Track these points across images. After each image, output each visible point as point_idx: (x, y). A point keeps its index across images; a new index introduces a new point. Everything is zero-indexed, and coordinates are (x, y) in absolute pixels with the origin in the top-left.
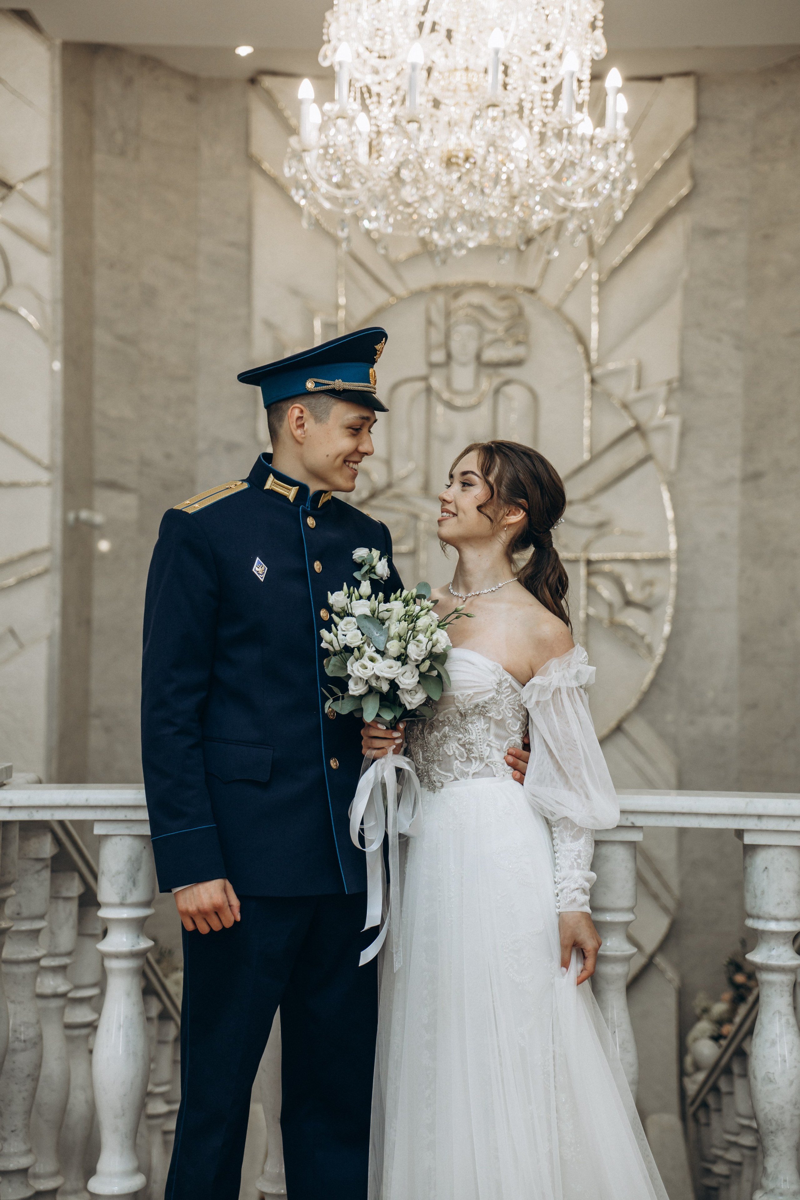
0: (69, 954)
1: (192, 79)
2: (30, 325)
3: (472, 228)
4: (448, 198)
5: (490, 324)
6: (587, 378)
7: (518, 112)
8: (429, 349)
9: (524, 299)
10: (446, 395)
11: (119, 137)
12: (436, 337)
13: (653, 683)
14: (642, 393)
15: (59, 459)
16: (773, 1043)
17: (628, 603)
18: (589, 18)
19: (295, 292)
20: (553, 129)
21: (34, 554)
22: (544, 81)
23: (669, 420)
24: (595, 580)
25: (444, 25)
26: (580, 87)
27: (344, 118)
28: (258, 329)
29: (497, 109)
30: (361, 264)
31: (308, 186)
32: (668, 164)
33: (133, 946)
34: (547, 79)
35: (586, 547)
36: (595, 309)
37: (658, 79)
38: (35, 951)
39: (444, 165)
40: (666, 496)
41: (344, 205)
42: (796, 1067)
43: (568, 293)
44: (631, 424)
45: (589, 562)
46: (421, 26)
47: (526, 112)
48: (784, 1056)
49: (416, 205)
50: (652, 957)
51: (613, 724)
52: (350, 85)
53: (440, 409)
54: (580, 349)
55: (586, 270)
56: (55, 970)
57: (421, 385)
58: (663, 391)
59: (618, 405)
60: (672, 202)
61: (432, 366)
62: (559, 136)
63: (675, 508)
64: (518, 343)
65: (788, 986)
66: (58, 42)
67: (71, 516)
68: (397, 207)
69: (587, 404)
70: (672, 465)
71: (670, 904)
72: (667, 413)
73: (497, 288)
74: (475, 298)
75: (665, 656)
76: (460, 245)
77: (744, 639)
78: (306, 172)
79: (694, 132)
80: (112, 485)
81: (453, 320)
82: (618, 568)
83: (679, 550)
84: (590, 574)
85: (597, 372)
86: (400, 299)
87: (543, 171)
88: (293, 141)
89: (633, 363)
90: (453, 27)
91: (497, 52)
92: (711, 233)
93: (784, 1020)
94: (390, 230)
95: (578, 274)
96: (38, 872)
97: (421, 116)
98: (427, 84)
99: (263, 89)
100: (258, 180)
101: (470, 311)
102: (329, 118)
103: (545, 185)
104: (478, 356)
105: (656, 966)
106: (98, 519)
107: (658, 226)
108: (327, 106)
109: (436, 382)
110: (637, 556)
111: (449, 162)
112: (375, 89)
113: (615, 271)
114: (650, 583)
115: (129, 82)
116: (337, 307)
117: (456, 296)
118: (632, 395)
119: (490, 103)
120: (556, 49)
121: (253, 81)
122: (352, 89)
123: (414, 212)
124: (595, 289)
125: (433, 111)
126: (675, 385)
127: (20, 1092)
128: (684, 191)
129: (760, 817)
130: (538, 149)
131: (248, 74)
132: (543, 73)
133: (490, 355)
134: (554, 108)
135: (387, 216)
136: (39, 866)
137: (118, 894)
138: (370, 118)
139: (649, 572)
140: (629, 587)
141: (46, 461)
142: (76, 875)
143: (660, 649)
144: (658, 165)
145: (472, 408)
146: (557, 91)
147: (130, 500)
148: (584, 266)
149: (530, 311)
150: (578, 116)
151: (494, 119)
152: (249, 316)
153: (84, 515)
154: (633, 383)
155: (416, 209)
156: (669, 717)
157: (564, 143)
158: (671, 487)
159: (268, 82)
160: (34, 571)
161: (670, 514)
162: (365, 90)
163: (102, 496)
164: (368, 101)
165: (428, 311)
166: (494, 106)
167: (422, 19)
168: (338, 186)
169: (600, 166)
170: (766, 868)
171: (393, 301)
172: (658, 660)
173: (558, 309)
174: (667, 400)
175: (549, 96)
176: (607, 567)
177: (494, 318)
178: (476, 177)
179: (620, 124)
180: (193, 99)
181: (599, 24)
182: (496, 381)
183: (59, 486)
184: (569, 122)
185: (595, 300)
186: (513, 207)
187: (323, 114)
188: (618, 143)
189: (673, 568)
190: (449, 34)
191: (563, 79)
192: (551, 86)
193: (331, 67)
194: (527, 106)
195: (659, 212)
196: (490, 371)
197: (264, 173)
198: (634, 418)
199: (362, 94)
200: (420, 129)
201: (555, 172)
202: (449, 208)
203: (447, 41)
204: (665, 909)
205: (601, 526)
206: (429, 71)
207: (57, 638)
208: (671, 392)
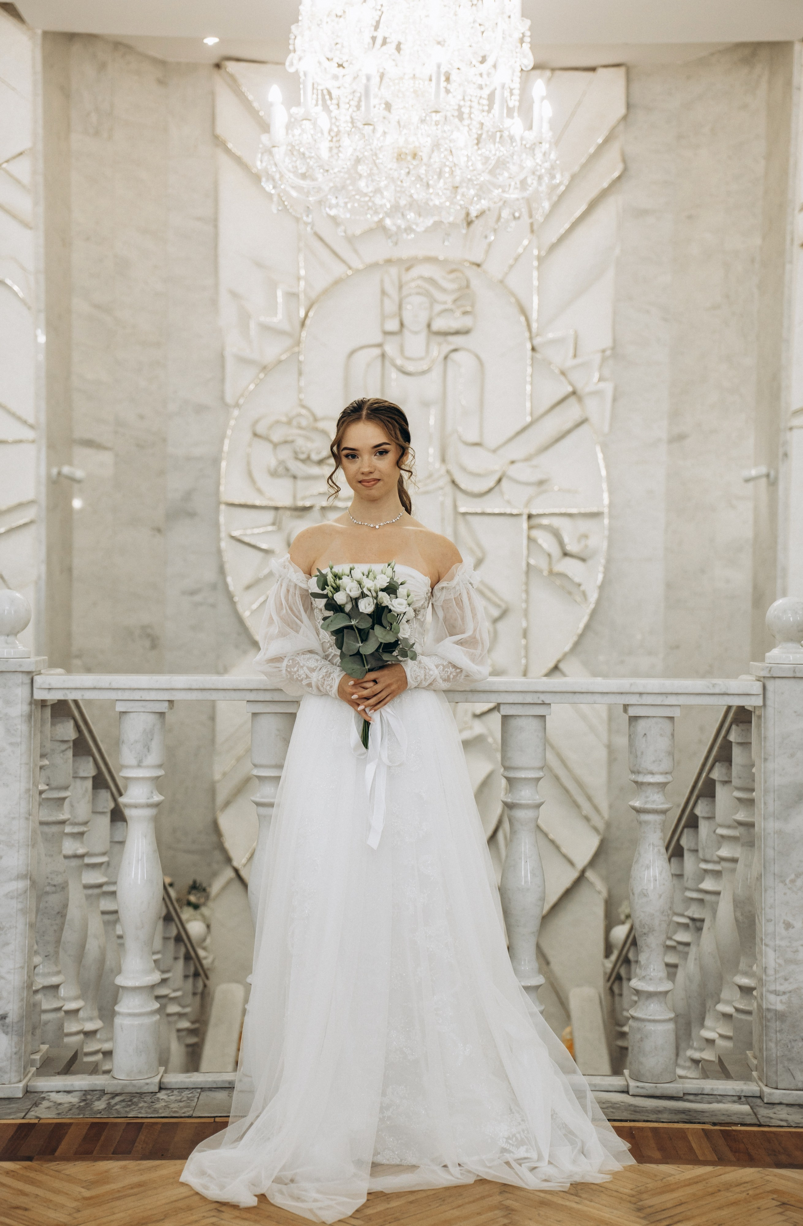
0: (86, 823)
1: (163, 63)
2: (16, 294)
3: (420, 215)
4: (398, 189)
5: (439, 296)
6: (529, 346)
7: (457, 117)
8: (384, 318)
9: (471, 273)
10: (399, 362)
11: (94, 118)
12: (390, 306)
13: (587, 627)
14: (578, 361)
15: (43, 419)
16: (648, 867)
17: (566, 554)
18: (517, 35)
19: (259, 265)
20: (488, 132)
21: (20, 506)
22: (481, 87)
23: (602, 385)
24: (535, 533)
25: (393, 39)
26: (512, 94)
27: (309, 120)
28: (224, 298)
29: (438, 115)
30: (321, 239)
31: (277, 176)
32: (601, 148)
33: (148, 799)
34: (484, 86)
35: (528, 503)
36: (536, 283)
37: (593, 69)
38: (61, 815)
39: (395, 160)
40: (600, 456)
41: (308, 194)
42: (664, 884)
43: (511, 267)
44: (570, 389)
45: (530, 517)
46: (374, 39)
47: (466, 116)
48: (656, 876)
49: (371, 195)
50: (583, 872)
51: (551, 665)
52: (313, 88)
53: (394, 374)
54: (523, 319)
55: (527, 246)
56: (74, 835)
57: (377, 351)
58: (598, 358)
59: (557, 371)
60: (605, 185)
61: (386, 333)
62: (492, 137)
63: (607, 467)
64: (465, 313)
65: (660, 824)
66: (39, 32)
67: (55, 471)
68: (354, 196)
69: (529, 370)
70: (606, 429)
71: (601, 826)
72: (601, 379)
73: (446, 261)
74: (426, 270)
75: (598, 602)
76: (409, 229)
77: (669, 586)
78: (276, 165)
79: (625, 118)
80: (89, 443)
81: (405, 291)
82: (556, 522)
83: (611, 505)
84: (530, 528)
85: (537, 341)
86: (357, 271)
87: (480, 166)
88: (264, 138)
89: (572, 332)
90: (402, 41)
91: (439, 66)
92: (642, 213)
93: (656, 849)
94: (348, 216)
95: (520, 250)
96: (63, 751)
97: (375, 120)
98: (379, 89)
99: (228, 73)
100: (224, 159)
101: (420, 282)
102: (296, 119)
103: (482, 179)
104: (429, 326)
105: (586, 878)
106: (79, 474)
107: (593, 206)
108: (294, 110)
109: (390, 349)
110: (574, 511)
111: (400, 157)
112: (334, 93)
113: (553, 247)
114: (585, 536)
115: (103, 66)
116: (299, 279)
117: (408, 269)
118: (570, 362)
119: (434, 109)
120: (490, 62)
121: (218, 66)
122: (315, 91)
123: (370, 200)
124: (535, 263)
125: (386, 113)
126: (608, 353)
127: (52, 925)
128: (616, 174)
129: (641, 694)
130: (476, 147)
131: (215, 60)
132: (480, 81)
133: (439, 324)
134: (489, 111)
135: (346, 203)
136: (64, 746)
137: (135, 758)
138: (331, 118)
139: (584, 525)
140: (566, 540)
141: (31, 421)
142: (91, 759)
143: (593, 597)
144: (592, 150)
145: (424, 373)
146: (491, 97)
147: (107, 457)
148: (526, 242)
149: (475, 283)
150: (508, 122)
151: (437, 123)
152: (216, 285)
153: (66, 470)
154: (571, 353)
155: (370, 197)
156: (601, 658)
157: (497, 145)
158: (605, 447)
159: (231, 67)
160: (22, 522)
161: (604, 473)
162: (325, 92)
163: (81, 453)
164: (329, 102)
165: (382, 281)
166: (437, 112)
167: (375, 34)
168: (304, 176)
169: (529, 163)
170: (645, 734)
171: (350, 272)
172: (592, 606)
173: (501, 282)
174: (601, 367)
175: (485, 102)
176: (545, 521)
177: (444, 290)
178: (422, 170)
179: (546, 127)
180: (161, 82)
181: (527, 39)
182: (446, 349)
183: (43, 442)
184: (501, 127)
185: (535, 274)
186: (455, 197)
187: (290, 116)
188: (543, 144)
189: (606, 521)
190: (398, 48)
191: (496, 89)
192: (486, 92)
193: (297, 72)
194: (466, 110)
195: (593, 193)
196: (440, 339)
197: (228, 151)
198: (571, 384)
199: (323, 95)
200: (374, 131)
201: (490, 167)
202: (400, 198)
203: (396, 52)
204: (596, 829)
205: (541, 483)
206: (382, 76)
207: (43, 584)
208: (604, 360)
